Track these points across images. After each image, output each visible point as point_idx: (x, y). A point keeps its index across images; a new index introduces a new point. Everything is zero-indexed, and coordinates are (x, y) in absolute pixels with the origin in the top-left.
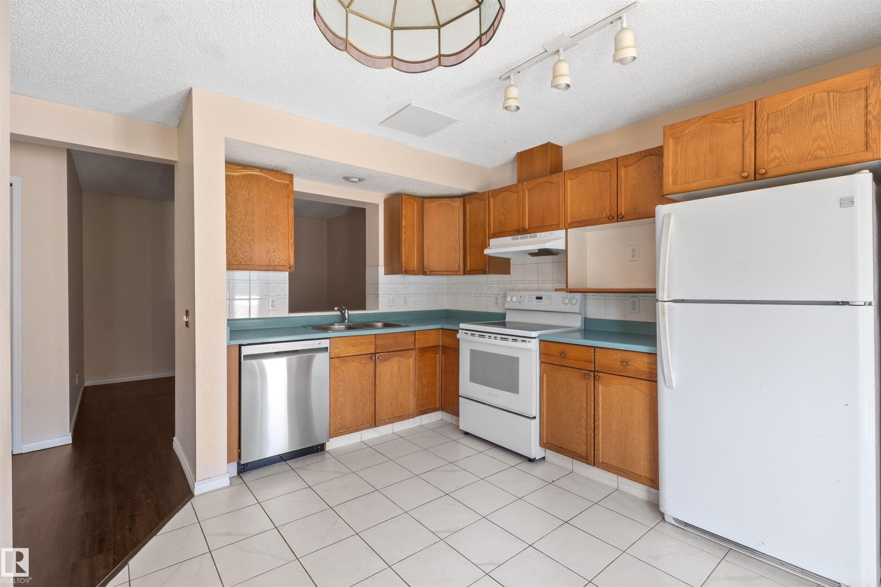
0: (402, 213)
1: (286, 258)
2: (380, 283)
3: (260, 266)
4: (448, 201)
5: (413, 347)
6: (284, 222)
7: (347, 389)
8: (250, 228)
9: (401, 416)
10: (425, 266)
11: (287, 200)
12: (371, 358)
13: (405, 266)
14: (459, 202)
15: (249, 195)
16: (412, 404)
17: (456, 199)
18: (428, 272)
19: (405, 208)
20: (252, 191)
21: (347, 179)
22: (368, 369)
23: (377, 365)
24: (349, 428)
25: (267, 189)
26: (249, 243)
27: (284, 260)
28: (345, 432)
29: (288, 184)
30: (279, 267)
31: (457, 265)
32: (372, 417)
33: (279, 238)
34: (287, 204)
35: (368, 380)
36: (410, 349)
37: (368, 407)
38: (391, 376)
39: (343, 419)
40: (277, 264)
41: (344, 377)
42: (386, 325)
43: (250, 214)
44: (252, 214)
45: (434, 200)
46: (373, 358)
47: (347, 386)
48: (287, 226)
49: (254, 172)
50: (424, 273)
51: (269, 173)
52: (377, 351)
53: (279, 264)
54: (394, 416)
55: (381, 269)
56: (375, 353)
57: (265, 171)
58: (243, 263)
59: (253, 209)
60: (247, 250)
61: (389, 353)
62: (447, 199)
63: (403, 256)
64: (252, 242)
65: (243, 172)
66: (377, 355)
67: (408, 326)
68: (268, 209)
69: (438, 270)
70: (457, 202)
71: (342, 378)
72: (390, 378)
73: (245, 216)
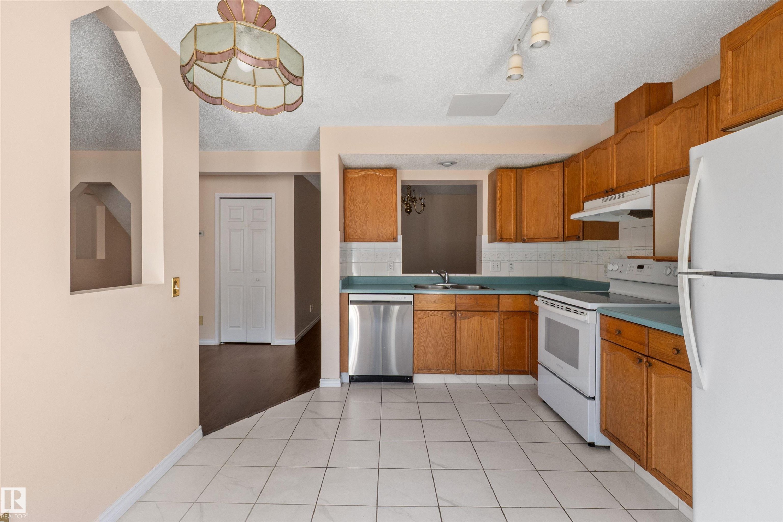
0: (497, 185)
1: (391, 232)
2: (483, 250)
3: (372, 239)
4: (547, 167)
5: (496, 309)
6: (390, 205)
7: (429, 336)
8: (366, 212)
9: (483, 370)
10: (523, 233)
11: (392, 188)
12: (451, 314)
13: (499, 234)
14: (558, 167)
15: (365, 189)
16: (495, 363)
17: (555, 164)
18: (526, 240)
19: (500, 181)
20: (367, 186)
21: (442, 164)
22: (449, 323)
23: (457, 321)
24: (431, 369)
25: (378, 183)
26: (365, 223)
27: (390, 234)
28: (427, 371)
29: (393, 176)
30: (385, 239)
31: (556, 231)
32: (453, 365)
33: (386, 218)
34: (392, 192)
35: (449, 333)
36: (493, 311)
37: (449, 355)
38: (472, 332)
39: (425, 361)
40: (384, 237)
41: (426, 326)
42: (482, 288)
43: (366, 202)
44: (367, 202)
45: (533, 169)
46: (453, 314)
47: (429, 335)
48: (392, 208)
49: (369, 172)
50: (524, 241)
51: (379, 171)
52: (458, 309)
53: (386, 237)
54: (475, 369)
55: (485, 238)
56: (456, 311)
57: (376, 170)
58: (361, 237)
59: (368, 199)
60: (364, 228)
61: (470, 312)
62: (545, 166)
63: (498, 225)
64: (367, 222)
65: (361, 173)
66: (457, 312)
67: (494, 290)
68: (378, 198)
69: (537, 237)
70: (556, 167)
71: (425, 327)
72: (471, 334)
73: (363, 204)
